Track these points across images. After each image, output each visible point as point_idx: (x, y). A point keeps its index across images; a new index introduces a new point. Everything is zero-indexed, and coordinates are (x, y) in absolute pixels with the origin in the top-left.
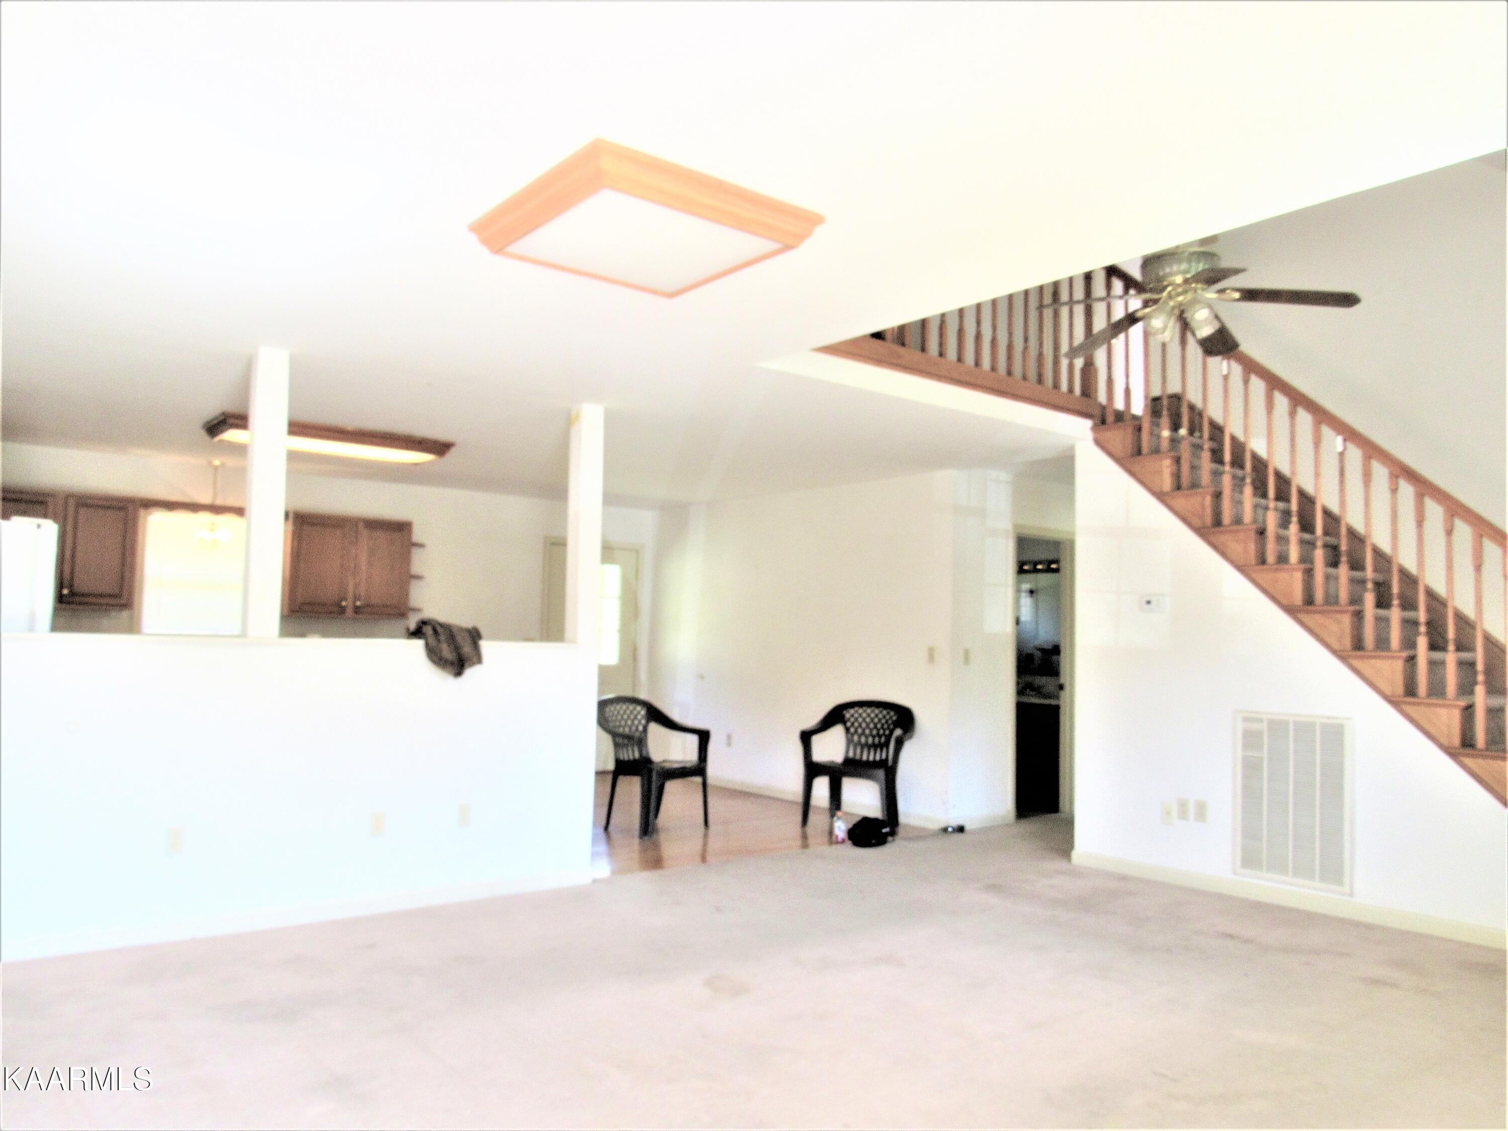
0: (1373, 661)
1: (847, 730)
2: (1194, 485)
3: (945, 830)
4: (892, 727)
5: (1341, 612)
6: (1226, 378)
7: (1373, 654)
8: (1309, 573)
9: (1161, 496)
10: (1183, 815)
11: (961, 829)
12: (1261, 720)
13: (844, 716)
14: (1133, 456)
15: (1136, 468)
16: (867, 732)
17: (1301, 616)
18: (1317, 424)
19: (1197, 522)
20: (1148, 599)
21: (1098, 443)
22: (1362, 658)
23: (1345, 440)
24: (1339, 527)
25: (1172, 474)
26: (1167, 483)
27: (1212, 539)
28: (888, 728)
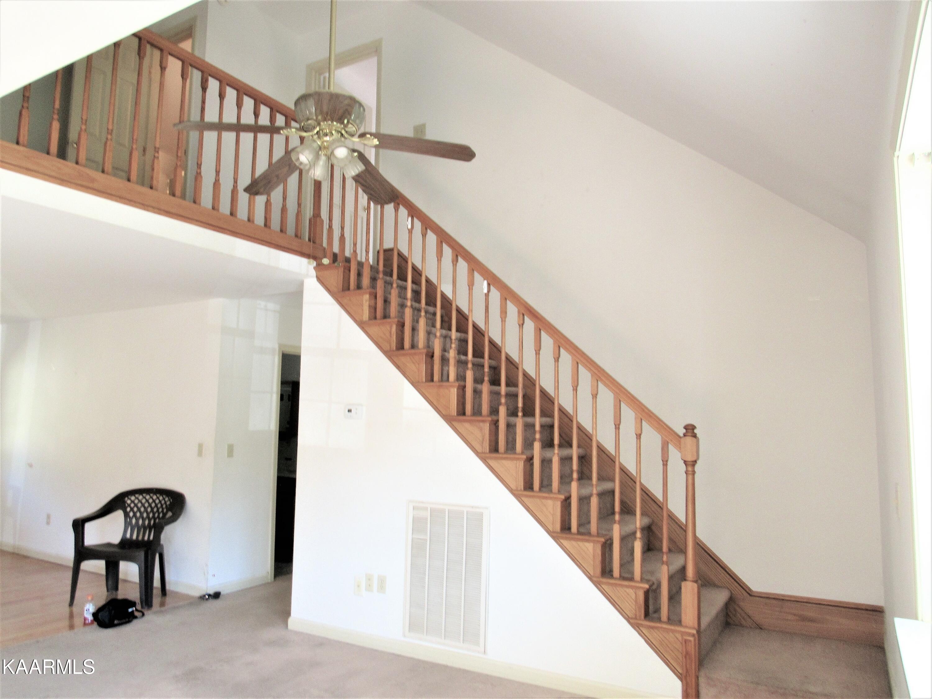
0: (504, 462)
1: (126, 515)
2: (386, 316)
3: (202, 598)
4: (165, 510)
5: (483, 421)
6: (410, 231)
7: (505, 456)
8: (462, 389)
9: (361, 325)
10: (369, 588)
11: (217, 595)
12: (426, 509)
13: (125, 502)
14: (343, 290)
15: (345, 301)
16: (145, 515)
17: (454, 423)
18: (471, 271)
19: (387, 347)
20: (350, 408)
21: (319, 279)
22: (496, 458)
23: (489, 285)
24: (500, 355)
25: (370, 306)
26: (366, 315)
27: (395, 359)
28: (162, 511)
